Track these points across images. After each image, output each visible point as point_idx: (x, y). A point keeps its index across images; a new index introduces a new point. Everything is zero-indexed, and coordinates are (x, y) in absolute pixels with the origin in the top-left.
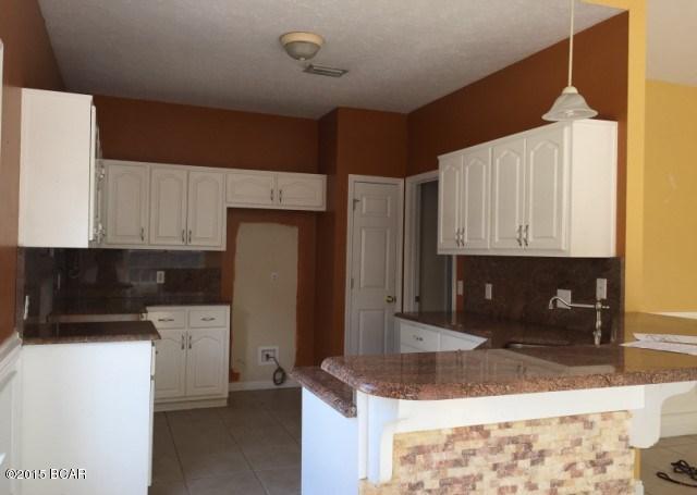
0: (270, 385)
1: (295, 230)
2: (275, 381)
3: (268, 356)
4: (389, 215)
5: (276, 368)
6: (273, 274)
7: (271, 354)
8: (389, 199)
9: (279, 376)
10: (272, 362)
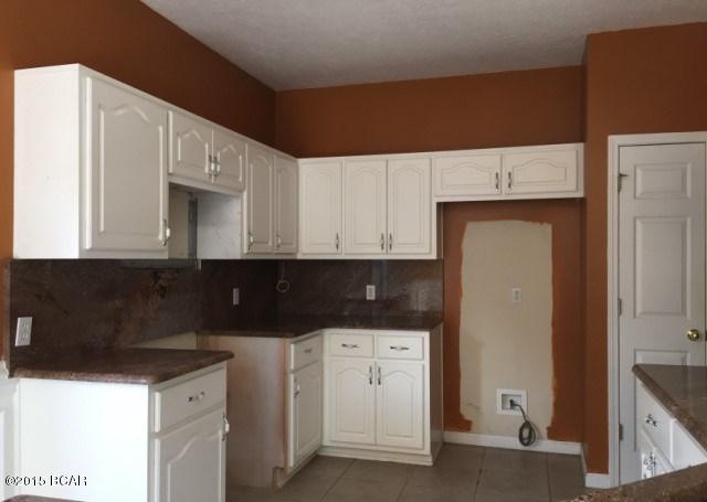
0: (515, 443)
1: (547, 229)
2: (521, 439)
3: (512, 403)
4: (689, 194)
5: (522, 422)
6: (514, 290)
7: (516, 400)
8: (689, 167)
9: (526, 433)
10: (517, 413)
